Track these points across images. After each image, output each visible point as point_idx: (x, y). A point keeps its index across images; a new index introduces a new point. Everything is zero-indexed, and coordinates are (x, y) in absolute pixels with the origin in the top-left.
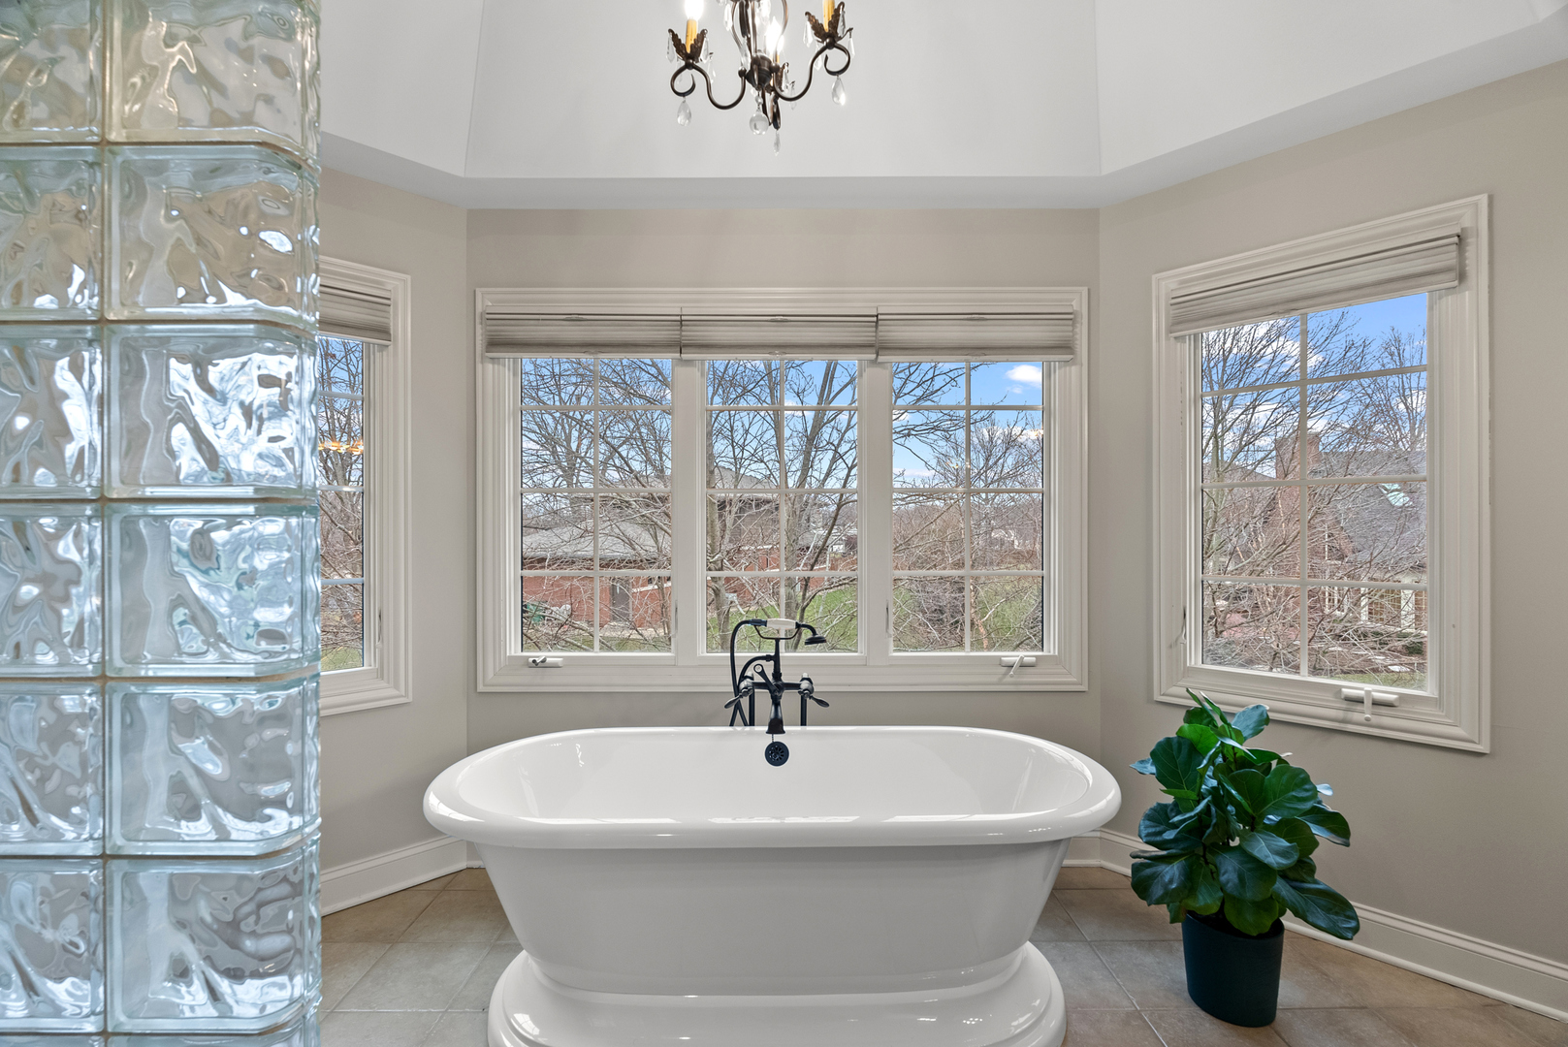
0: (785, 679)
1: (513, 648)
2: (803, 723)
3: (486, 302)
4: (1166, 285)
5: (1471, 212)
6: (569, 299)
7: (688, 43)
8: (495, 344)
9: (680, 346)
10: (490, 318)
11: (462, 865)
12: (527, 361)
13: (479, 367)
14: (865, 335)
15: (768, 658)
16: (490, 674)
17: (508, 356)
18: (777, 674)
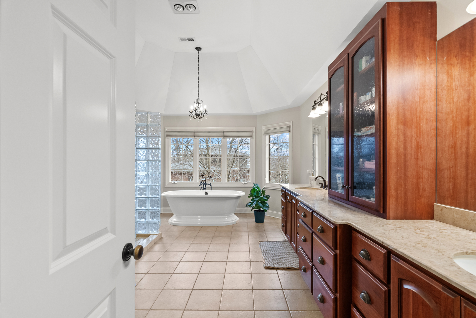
0: (207, 183)
1: (170, 181)
2: (211, 190)
3: (166, 130)
4: (264, 128)
5: (290, 123)
6: (178, 129)
7: (191, 112)
8: (168, 136)
9: (195, 136)
10: (167, 132)
11: (162, 213)
12: (172, 138)
13: (165, 139)
14: (222, 135)
15: (205, 180)
16: (166, 185)
17: (169, 138)
18: (206, 182)
